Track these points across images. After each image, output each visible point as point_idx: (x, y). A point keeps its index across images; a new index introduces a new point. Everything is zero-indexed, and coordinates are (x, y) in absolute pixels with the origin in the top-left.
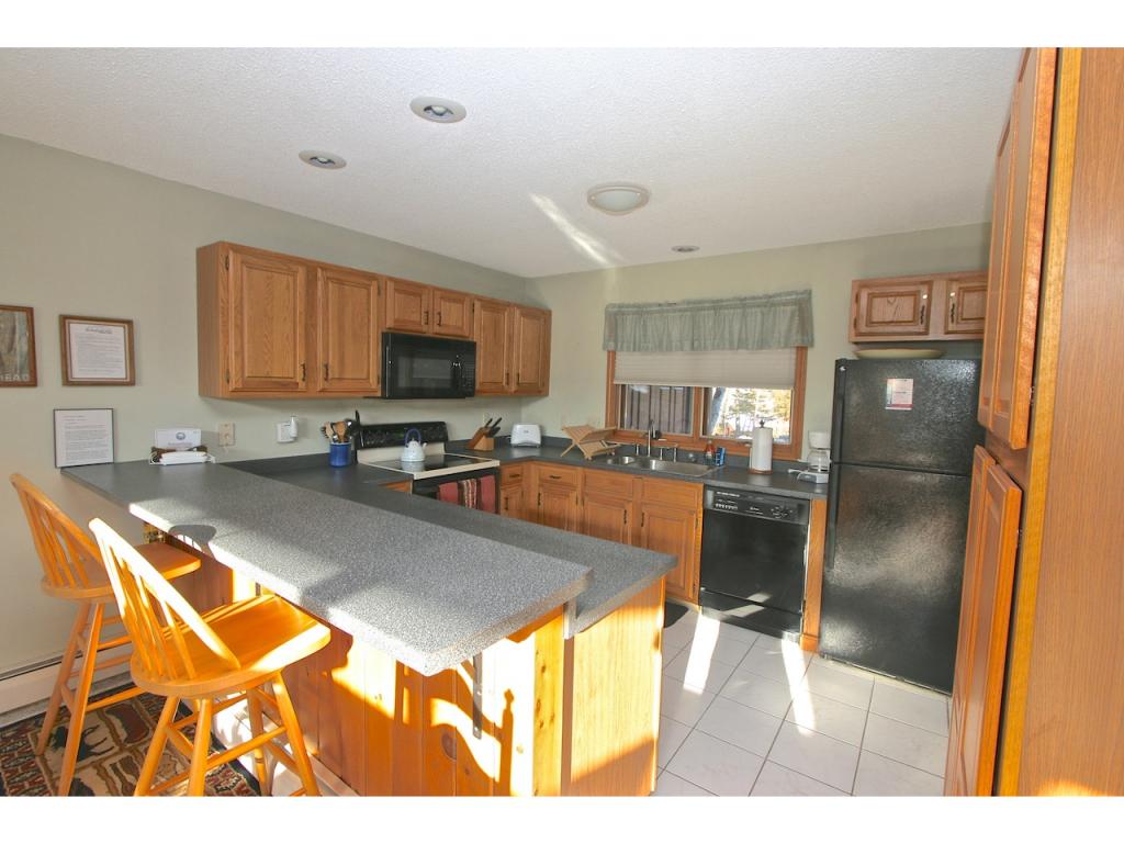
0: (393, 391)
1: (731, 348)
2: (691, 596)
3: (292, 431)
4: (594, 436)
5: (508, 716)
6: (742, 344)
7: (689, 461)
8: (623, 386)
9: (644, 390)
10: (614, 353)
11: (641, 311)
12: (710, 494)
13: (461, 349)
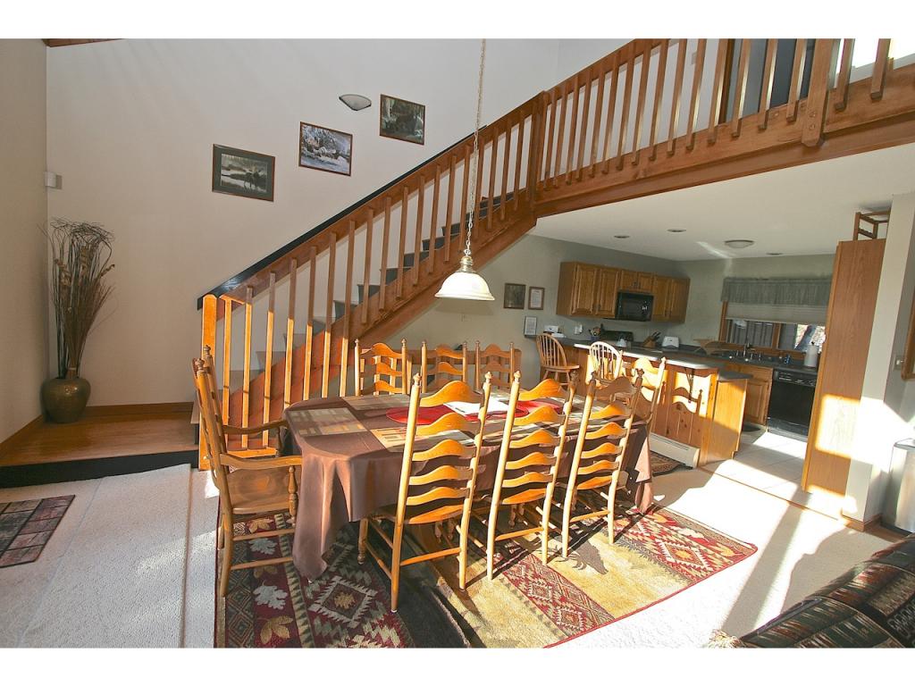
0: (620, 315)
1: (799, 304)
2: (762, 421)
3: (580, 330)
4: (713, 344)
5: (700, 396)
6: (805, 302)
7: (769, 360)
8: (731, 321)
9: (743, 325)
10: (727, 303)
11: (745, 281)
12: (777, 373)
13: (648, 299)
